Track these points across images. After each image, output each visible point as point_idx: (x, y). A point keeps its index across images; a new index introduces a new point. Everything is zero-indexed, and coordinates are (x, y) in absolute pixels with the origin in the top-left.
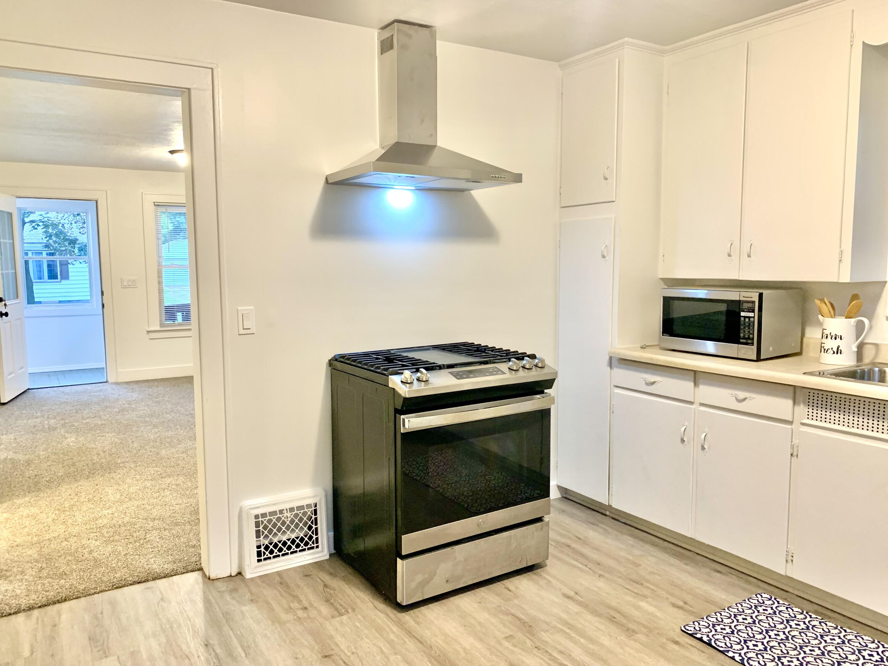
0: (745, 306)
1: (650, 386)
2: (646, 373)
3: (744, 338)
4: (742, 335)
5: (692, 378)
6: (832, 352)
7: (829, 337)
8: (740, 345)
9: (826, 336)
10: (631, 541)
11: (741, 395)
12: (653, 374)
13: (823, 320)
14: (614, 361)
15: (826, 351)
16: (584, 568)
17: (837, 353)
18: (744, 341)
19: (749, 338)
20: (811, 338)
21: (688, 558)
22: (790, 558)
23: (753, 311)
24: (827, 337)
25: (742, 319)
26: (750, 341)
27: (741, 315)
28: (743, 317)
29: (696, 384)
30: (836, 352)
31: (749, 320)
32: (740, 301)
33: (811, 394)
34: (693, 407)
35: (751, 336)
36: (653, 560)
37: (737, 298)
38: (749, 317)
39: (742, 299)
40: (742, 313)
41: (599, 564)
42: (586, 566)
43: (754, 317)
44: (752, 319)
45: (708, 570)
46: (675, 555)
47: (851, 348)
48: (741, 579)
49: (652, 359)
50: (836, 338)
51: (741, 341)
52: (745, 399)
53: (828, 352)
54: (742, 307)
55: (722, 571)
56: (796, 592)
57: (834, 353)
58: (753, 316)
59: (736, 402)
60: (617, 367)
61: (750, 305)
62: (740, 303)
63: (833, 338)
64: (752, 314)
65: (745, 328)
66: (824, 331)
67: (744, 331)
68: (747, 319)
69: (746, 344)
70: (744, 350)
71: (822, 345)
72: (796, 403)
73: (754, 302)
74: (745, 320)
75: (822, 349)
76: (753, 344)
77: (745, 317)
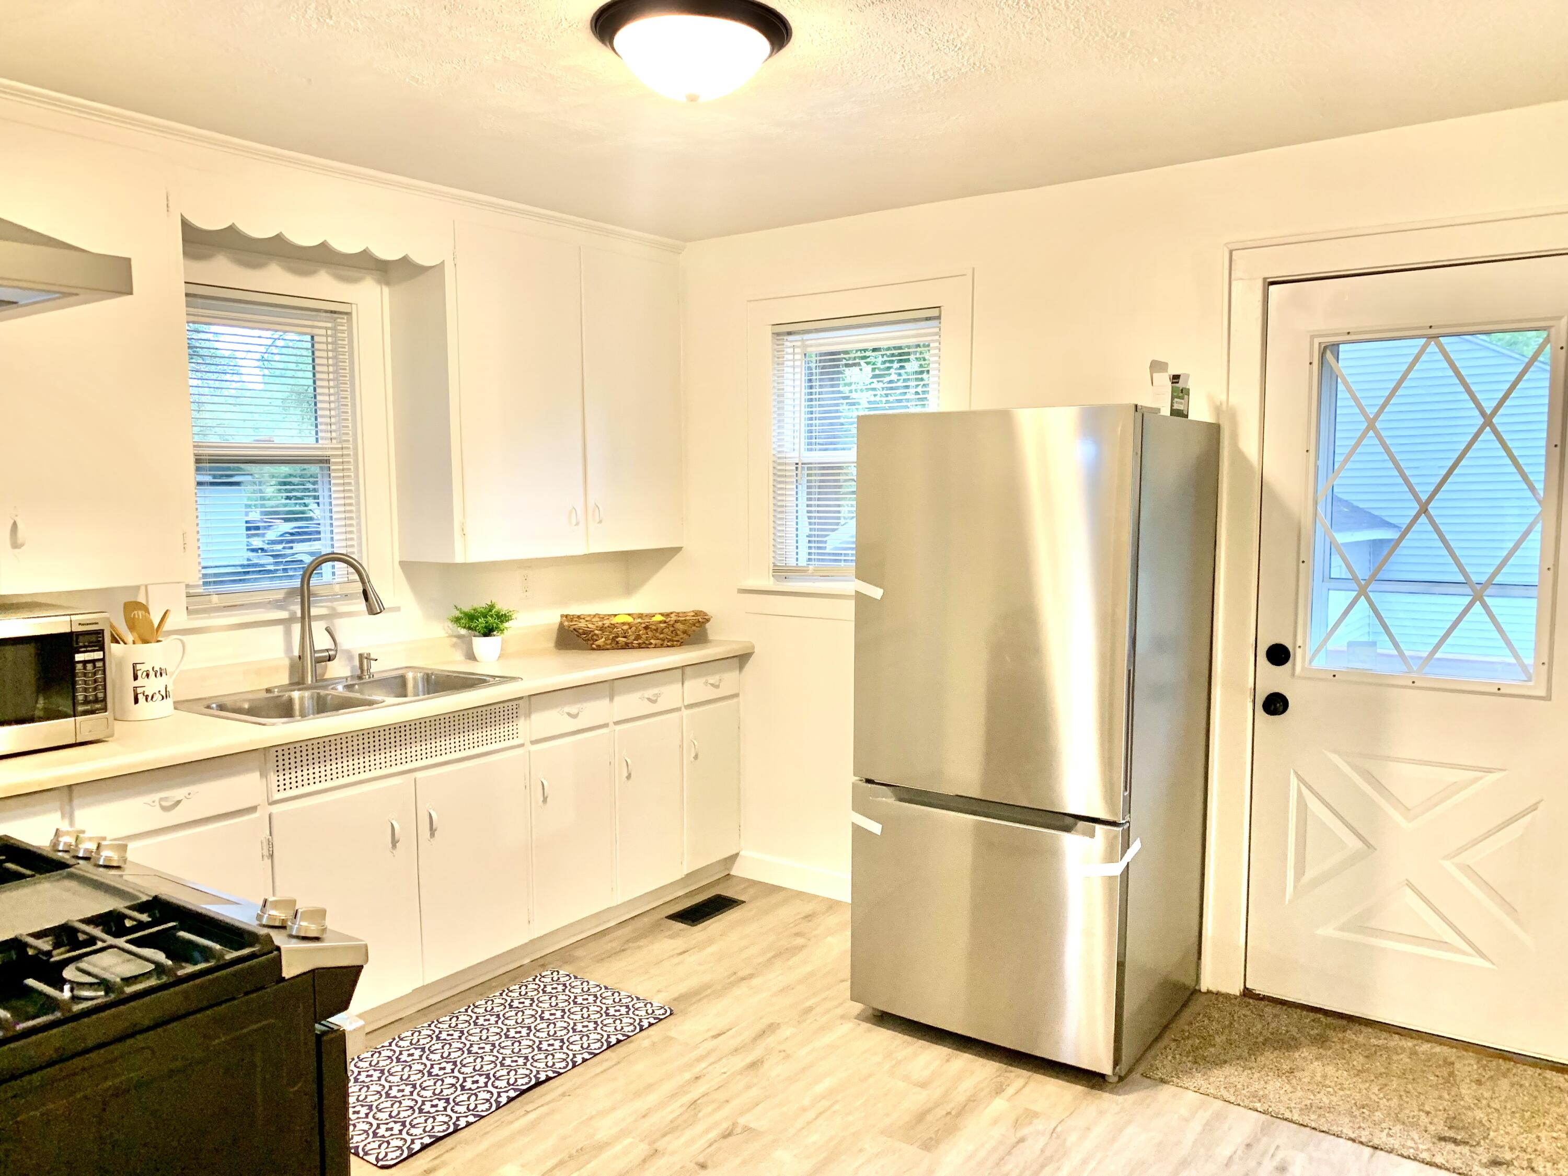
0: (83, 641)
3: (86, 702)
4: (81, 698)
6: (160, 698)
7: (152, 674)
8: (78, 718)
9: (145, 673)
15: (149, 698)
17: (168, 698)
18: (88, 707)
19: (96, 700)
23: (102, 648)
24: (148, 675)
25: (79, 666)
26: (98, 706)
27: (77, 659)
28: (79, 662)
30: (165, 697)
31: (95, 667)
32: (71, 633)
33: (280, 753)
35: (100, 695)
37: (67, 629)
38: (93, 661)
39: (75, 629)
40: (76, 655)
43: (103, 660)
44: (99, 664)
47: (171, 686)
50: (161, 675)
51: (81, 708)
52: (179, 802)
53: (154, 699)
54: (77, 643)
57: (163, 699)
58: (102, 657)
59: (161, 812)
61: (93, 638)
62: (71, 637)
63: (158, 674)
64: (99, 655)
65: (85, 682)
66: (138, 667)
67: (86, 690)
68: (89, 666)
69: (92, 712)
70: (86, 725)
71: (139, 690)
72: (264, 775)
73: (103, 630)
74: (85, 668)
75: (140, 696)
76: (105, 709)
77: (85, 662)
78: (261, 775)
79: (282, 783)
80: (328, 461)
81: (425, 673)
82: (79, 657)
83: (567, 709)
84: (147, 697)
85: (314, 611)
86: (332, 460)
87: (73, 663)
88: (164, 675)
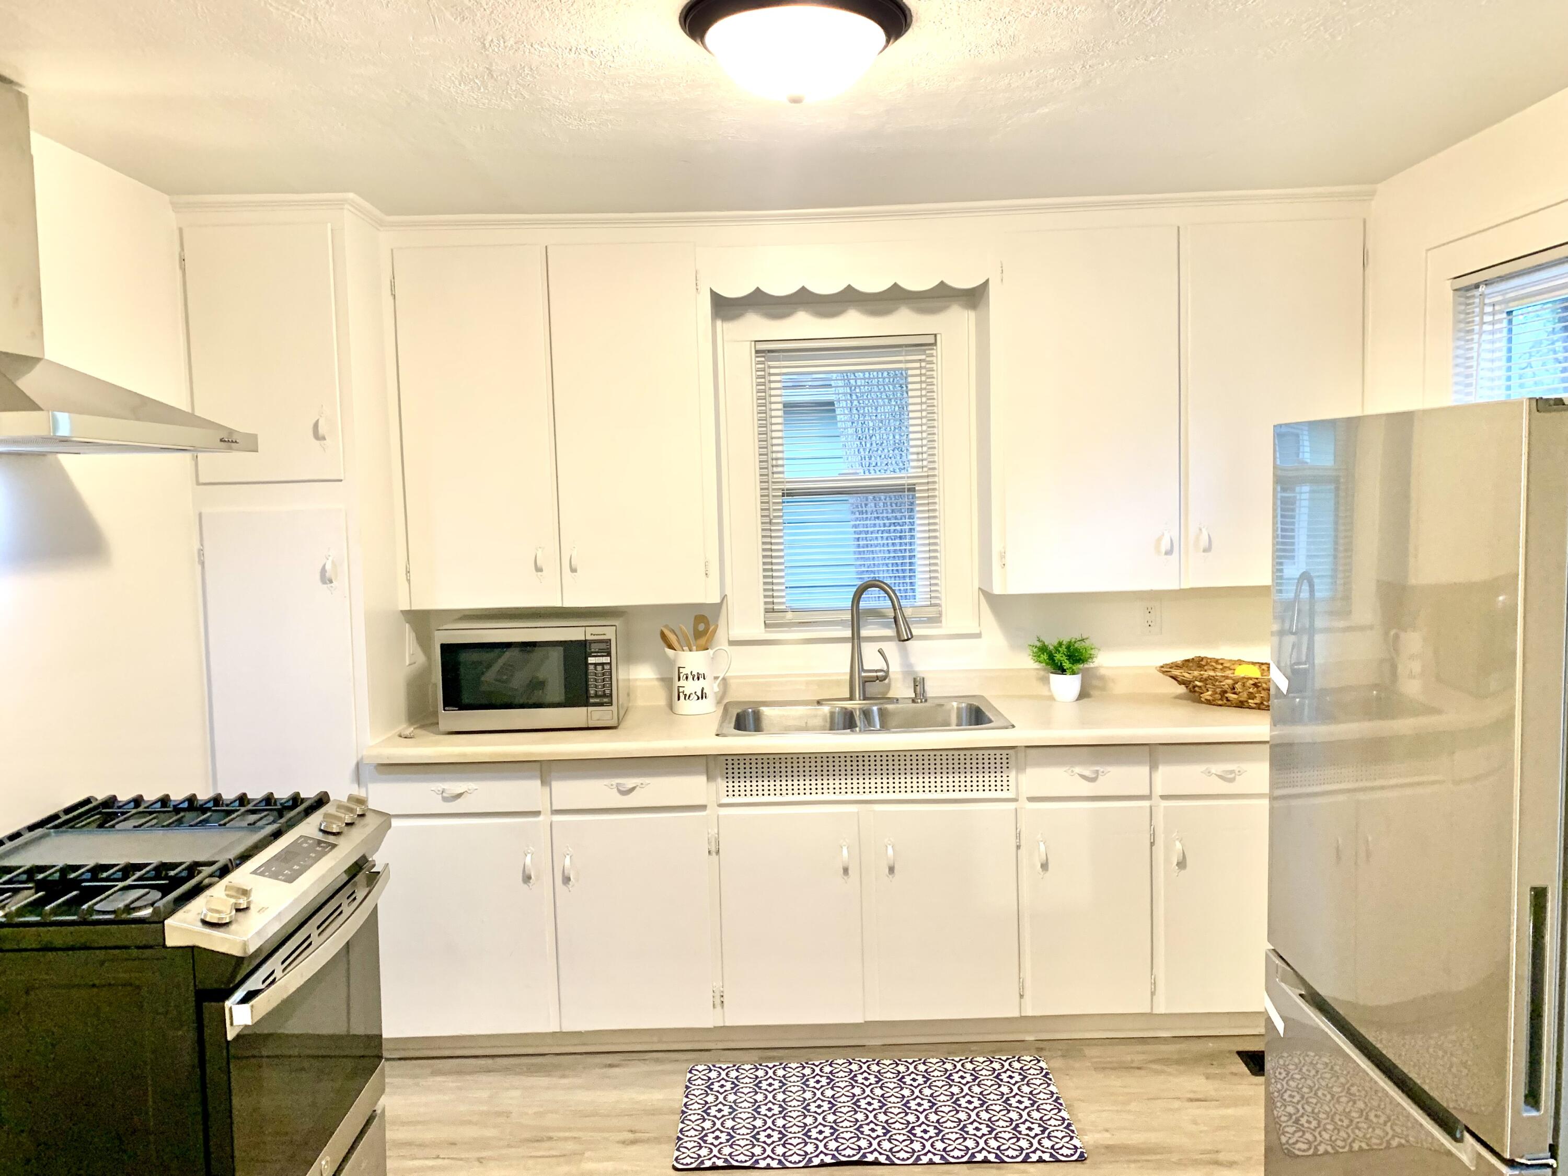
0: (594, 647)
1: (452, 801)
2: (444, 780)
3: (596, 696)
4: (592, 692)
5: (538, 773)
6: (696, 698)
7: (690, 677)
8: (590, 709)
9: (685, 676)
10: (450, 1082)
11: (629, 782)
12: (461, 780)
13: (676, 655)
14: (365, 773)
15: (687, 697)
16: (440, 1162)
17: (702, 698)
18: (597, 700)
19: (604, 695)
20: (636, 680)
21: (557, 1067)
22: (718, 1001)
23: (609, 654)
24: (687, 678)
25: (591, 667)
26: (605, 700)
27: (589, 662)
28: (592, 664)
29: (545, 782)
30: (700, 697)
31: (603, 669)
32: (586, 641)
33: (730, 762)
34: (541, 818)
35: (608, 692)
36: (516, 1093)
37: (582, 638)
38: (603, 664)
39: (589, 637)
40: (589, 659)
41: (454, 1144)
42: (438, 1157)
43: (610, 664)
44: (607, 667)
45: (598, 1071)
46: (532, 1071)
47: (713, 688)
48: (648, 1062)
49: (465, 755)
50: (698, 679)
51: (592, 700)
52: (633, 789)
53: (692, 698)
54: (590, 649)
55: (615, 1062)
56: (721, 1046)
57: (698, 699)
58: (608, 661)
59: (618, 795)
60: (374, 780)
61: (603, 646)
62: (586, 644)
63: (695, 679)
64: (606, 660)
65: (596, 680)
66: (681, 670)
67: (596, 686)
68: (599, 668)
69: (601, 704)
70: (597, 714)
71: (681, 690)
72: (710, 778)
73: (610, 640)
74: (596, 669)
75: (681, 694)
76: (610, 703)
77: (596, 665)
78: (708, 779)
79: (731, 789)
80: (914, 490)
81: (968, 704)
82: (591, 660)
83: (1078, 770)
84: (686, 695)
85: (864, 633)
86: (917, 488)
87: (587, 664)
88: (701, 679)
